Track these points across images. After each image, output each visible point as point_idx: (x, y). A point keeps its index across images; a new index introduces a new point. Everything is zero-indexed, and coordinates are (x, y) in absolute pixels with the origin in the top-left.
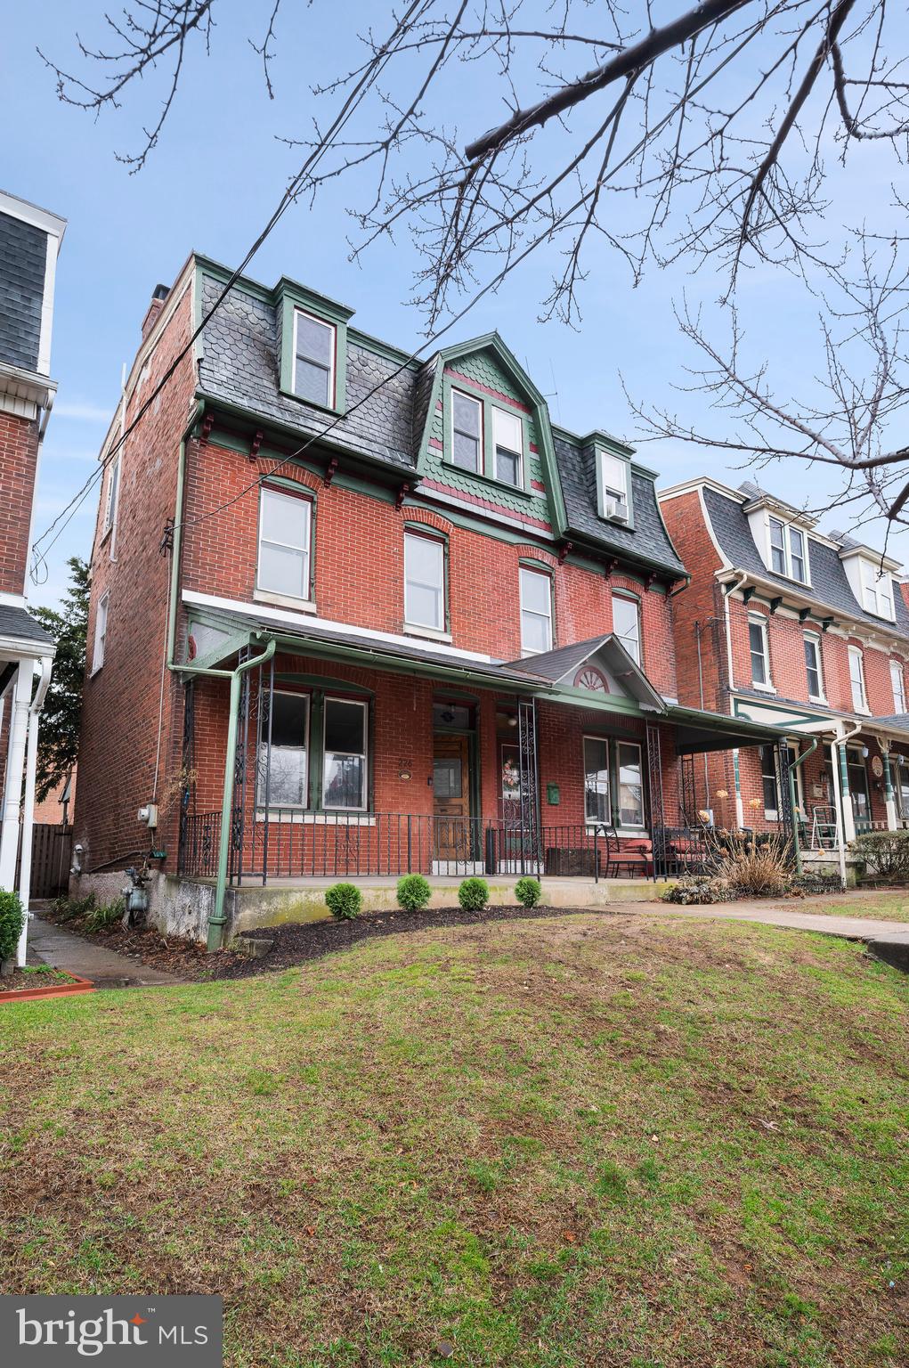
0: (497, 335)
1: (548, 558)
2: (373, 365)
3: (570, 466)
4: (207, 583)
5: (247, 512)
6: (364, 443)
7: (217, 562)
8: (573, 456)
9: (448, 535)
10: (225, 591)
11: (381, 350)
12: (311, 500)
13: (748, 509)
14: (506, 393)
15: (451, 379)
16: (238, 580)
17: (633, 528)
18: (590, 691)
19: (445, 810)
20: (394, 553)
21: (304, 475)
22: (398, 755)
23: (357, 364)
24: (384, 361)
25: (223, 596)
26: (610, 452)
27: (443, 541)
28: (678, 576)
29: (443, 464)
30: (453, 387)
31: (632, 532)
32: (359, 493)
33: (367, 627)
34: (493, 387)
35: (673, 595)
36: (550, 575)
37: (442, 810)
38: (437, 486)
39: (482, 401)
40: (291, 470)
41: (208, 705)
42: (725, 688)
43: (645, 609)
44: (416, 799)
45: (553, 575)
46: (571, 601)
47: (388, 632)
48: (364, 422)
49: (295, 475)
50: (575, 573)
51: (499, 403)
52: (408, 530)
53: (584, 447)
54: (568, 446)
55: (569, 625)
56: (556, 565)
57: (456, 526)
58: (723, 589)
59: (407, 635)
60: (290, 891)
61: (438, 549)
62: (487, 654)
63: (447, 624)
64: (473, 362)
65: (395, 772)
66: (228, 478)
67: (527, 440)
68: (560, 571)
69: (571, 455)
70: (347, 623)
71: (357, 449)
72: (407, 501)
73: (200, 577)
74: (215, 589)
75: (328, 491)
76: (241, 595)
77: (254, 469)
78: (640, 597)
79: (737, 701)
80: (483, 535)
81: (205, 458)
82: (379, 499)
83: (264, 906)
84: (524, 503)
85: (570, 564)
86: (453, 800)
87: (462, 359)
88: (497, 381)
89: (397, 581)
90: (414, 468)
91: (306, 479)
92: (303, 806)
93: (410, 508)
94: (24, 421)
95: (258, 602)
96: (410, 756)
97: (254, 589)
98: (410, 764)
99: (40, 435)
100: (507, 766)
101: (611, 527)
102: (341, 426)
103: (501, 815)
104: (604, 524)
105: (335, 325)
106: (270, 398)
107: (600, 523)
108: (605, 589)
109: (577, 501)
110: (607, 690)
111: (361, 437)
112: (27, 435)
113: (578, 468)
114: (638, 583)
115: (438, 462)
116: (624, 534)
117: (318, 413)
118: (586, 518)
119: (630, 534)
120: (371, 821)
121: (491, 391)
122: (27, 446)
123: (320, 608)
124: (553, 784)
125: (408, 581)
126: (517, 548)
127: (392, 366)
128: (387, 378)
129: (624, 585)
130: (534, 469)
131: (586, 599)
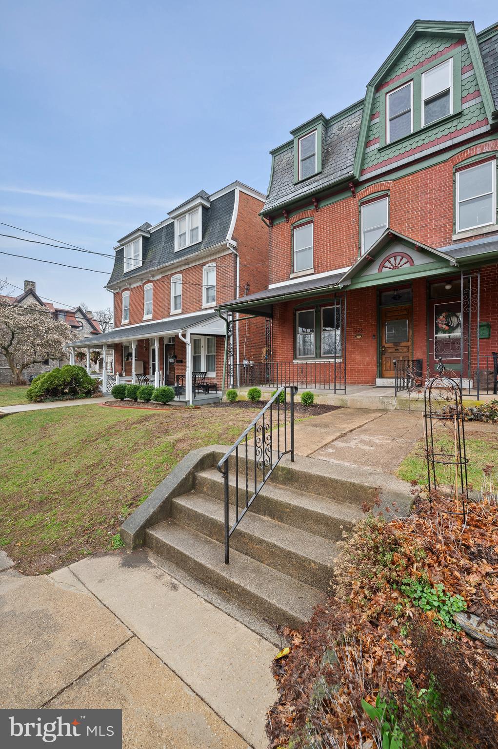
0: (417, 21)
1: (489, 145)
2: (346, 125)
4: (276, 279)
9: (389, 190)
10: (281, 280)
11: (350, 112)
12: (311, 222)
14: (436, 51)
16: (285, 273)
18: (394, 270)
19: (397, 350)
20: (353, 222)
21: (307, 213)
22: (354, 327)
24: (353, 116)
25: (281, 282)
27: (387, 195)
29: (379, 150)
30: (388, 93)
32: (333, 203)
33: (338, 269)
34: (424, 58)
36: (494, 157)
37: (396, 350)
38: (375, 167)
39: (413, 79)
40: (303, 214)
44: (366, 348)
45: (497, 156)
47: (349, 266)
48: (333, 165)
49: (305, 215)
52: (363, 203)
57: (394, 180)
61: (385, 201)
65: (353, 335)
72: (359, 189)
74: (278, 280)
75: (319, 212)
76: (286, 278)
77: (289, 225)
81: (273, 232)
82: (343, 199)
84: (455, 123)
86: (402, 343)
89: (354, 237)
90: (352, 172)
91: (309, 214)
92: (314, 356)
93: (362, 191)
94: (231, 254)
95: (292, 279)
96: (362, 326)
97: (290, 274)
98: (362, 330)
99: (236, 254)
100: (441, 317)
102: (319, 178)
103: (431, 350)
105: (316, 129)
106: (289, 191)
110: (412, 264)
111: (326, 177)
112: (232, 258)
115: (376, 151)
117: (309, 181)
120: (340, 361)
121: (421, 65)
122: (232, 261)
123: (316, 270)
124: (484, 323)
125: (364, 232)
126: (452, 160)
127: (358, 113)
128: (354, 125)
130: (469, 85)
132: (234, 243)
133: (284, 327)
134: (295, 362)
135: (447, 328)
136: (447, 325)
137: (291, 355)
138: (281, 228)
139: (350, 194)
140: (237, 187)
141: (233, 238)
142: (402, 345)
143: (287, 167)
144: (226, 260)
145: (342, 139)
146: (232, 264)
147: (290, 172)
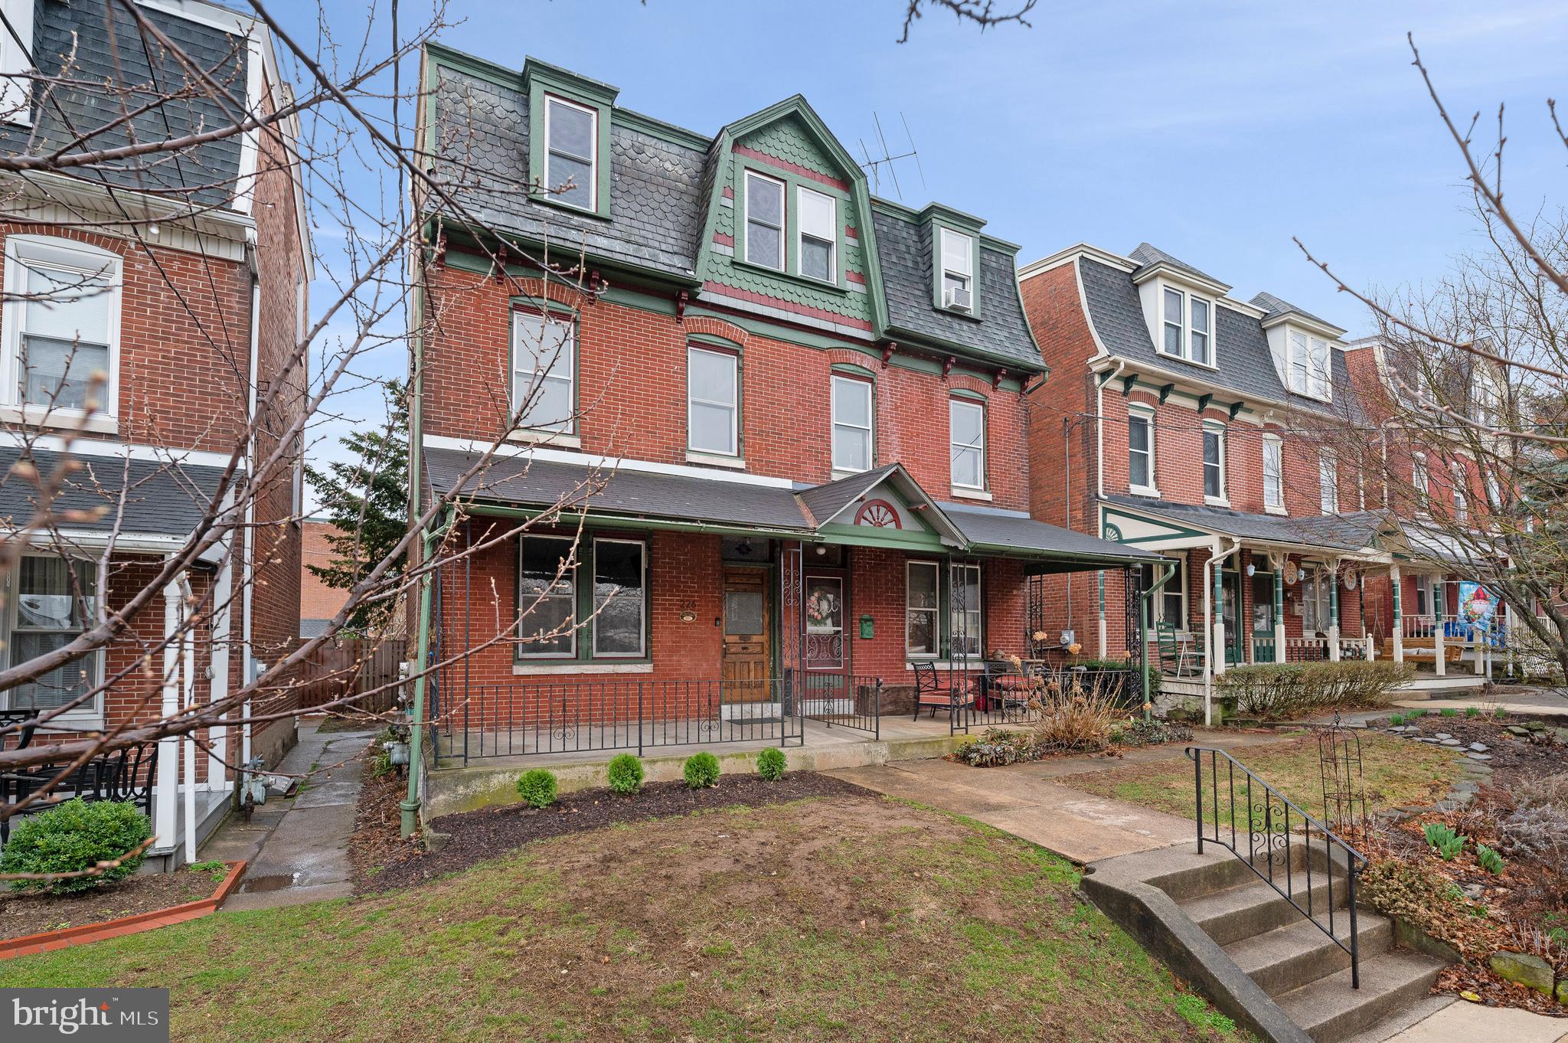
0: (802, 98)
1: (868, 361)
2: (650, 152)
3: (903, 248)
4: (451, 425)
5: (495, 341)
6: (631, 249)
7: (462, 400)
8: (909, 236)
9: (741, 345)
10: (472, 432)
11: (662, 132)
12: (573, 318)
13: (1138, 279)
14: (815, 168)
15: (743, 159)
16: (488, 419)
17: (979, 317)
18: (878, 529)
20: (675, 373)
21: (563, 292)
22: (679, 596)
23: (632, 153)
24: (664, 145)
25: (470, 438)
26: (952, 226)
27: (736, 353)
28: (1036, 371)
29: (733, 263)
30: (746, 168)
31: (977, 322)
32: (631, 306)
33: (642, 459)
34: (798, 162)
35: (1030, 392)
36: (871, 381)
38: (725, 290)
39: (784, 181)
40: (547, 287)
42: (1093, 495)
43: (992, 411)
44: (700, 643)
45: (875, 381)
46: (896, 408)
47: (667, 462)
48: (635, 223)
49: (552, 294)
50: (903, 376)
51: (806, 181)
52: (693, 343)
53: (921, 222)
54: (901, 224)
55: (893, 437)
56: (878, 369)
57: (752, 334)
58: (1097, 380)
59: (690, 464)
60: (492, 773)
61: (732, 362)
62: (789, 478)
63: (741, 448)
64: (774, 135)
65: (675, 614)
66: (472, 305)
67: (843, 223)
68: (883, 376)
69: (905, 235)
71: (622, 257)
72: (690, 310)
73: (443, 419)
74: (460, 431)
75: (593, 307)
76: (492, 435)
77: (503, 291)
78: (987, 398)
79: (1106, 511)
80: (785, 341)
81: (443, 284)
82: (657, 312)
83: (461, 790)
84: (838, 300)
85: (895, 366)
86: (753, 636)
87: (760, 132)
88: (804, 154)
89: (678, 404)
90: (692, 274)
91: (567, 296)
92: (572, 656)
93: (696, 318)
94: (232, 263)
95: (512, 443)
96: (694, 596)
97: (506, 428)
98: (693, 604)
99: (254, 277)
100: (813, 599)
101: (949, 319)
102: (605, 231)
103: (802, 653)
104: (941, 317)
105: (596, 109)
106: (517, 207)
107: (934, 315)
108: (941, 391)
109: (908, 290)
110: (898, 526)
111: (628, 242)
112: (236, 280)
113: (913, 250)
114: (984, 382)
115: (727, 261)
116: (965, 326)
117: (576, 218)
118: (917, 311)
119: (973, 326)
120: (647, 668)
121: (796, 168)
122: (238, 291)
123: (585, 442)
124: (866, 616)
125: (693, 403)
126: (829, 353)
127: (675, 149)
128: (668, 165)
129: (966, 384)
130: (852, 258)
131: (915, 406)
133: (480, 569)
134: (520, 670)
135: (819, 617)
136: (819, 611)
137: (506, 653)
138: (478, 286)
139: (671, 308)
140: (260, 40)
142: (754, 640)
143: (488, 128)
144: (193, 271)
145: (646, 177)
146: (234, 302)
147: (502, 151)
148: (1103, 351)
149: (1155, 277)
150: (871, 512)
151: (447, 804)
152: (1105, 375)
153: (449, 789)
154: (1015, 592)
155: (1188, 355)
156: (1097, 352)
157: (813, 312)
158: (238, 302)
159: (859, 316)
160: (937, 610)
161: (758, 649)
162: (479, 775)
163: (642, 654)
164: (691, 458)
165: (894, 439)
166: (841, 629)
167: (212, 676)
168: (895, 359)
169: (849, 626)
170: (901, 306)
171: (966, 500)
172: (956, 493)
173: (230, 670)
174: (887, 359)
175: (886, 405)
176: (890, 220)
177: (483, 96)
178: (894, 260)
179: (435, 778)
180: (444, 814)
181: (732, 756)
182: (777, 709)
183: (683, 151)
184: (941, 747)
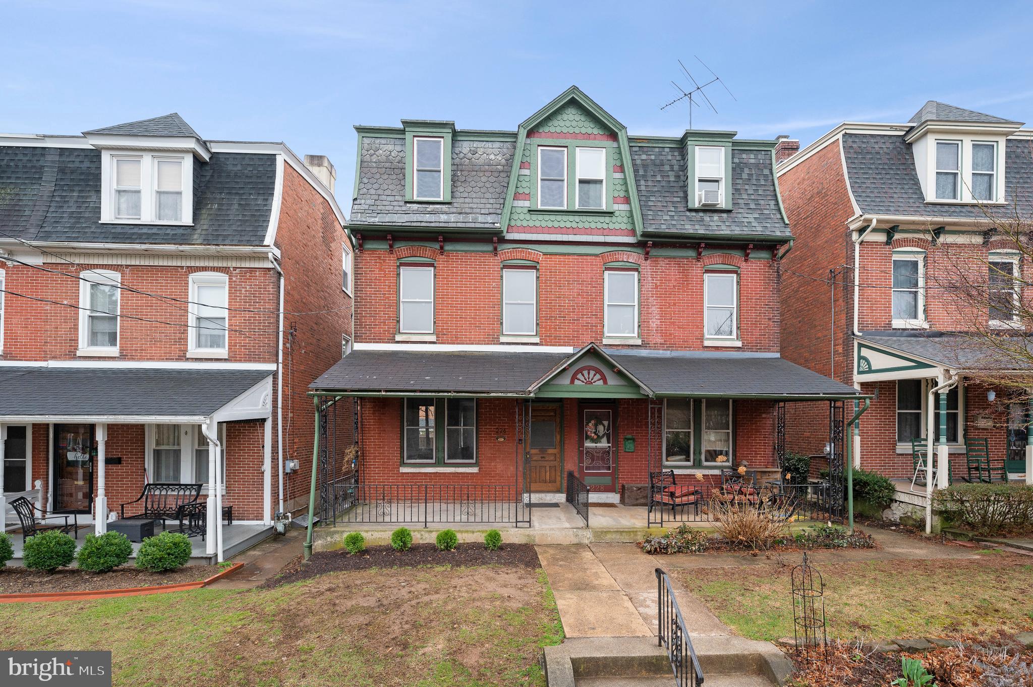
0: (575, 88)
1: (634, 257)
2: (480, 151)
3: (667, 168)
4: (368, 336)
6: (462, 218)
7: (373, 322)
8: (672, 158)
9: (538, 262)
10: (378, 339)
11: (487, 137)
12: (432, 265)
13: (910, 138)
14: (590, 131)
15: (536, 140)
16: (386, 331)
17: (730, 207)
18: (589, 385)
19: (544, 457)
20: (493, 287)
21: (426, 251)
22: (496, 426)
24: (490, 144)
25: (377, 342)
26: (706, 143)
27: (534, 268)
28: (784, 241)
29: (530, 211)
30: (539, 146)
31: (727, 211)
32: (466, 251)
33: (472, 344)
34: (577, 131)
35: (781, 258)
36: (637, 270)
37: (542, 457)
38: (524, 229)
39: (567, 147)
40: (417, 251)
41: (372, 408)
42: (850, 333)
43: (744, 277)
44: (509, 454)
45: (640, 270)
46: (657, 287)
47: (488, 344)
48: (467, 200)
49: (420, 253)
50: (662, 263)
51: (578, 142)
52: (505, 267)
53: (681, 145)
54: (667, 150)
55: (654, 308)
56: (642, 261)
57: (545, 254)
58: (855, 236)
59: (503, 343)
61: (533, 274)
62: (570, 346)
63: (538, 329)
64: (559, 117)
65: (493, 437)
66: (377, 268)
67: (612, 163)
68: (647, 267)
69: (670, 157)
70: (458, 344)
71: (455, 225)
72: (501, 247)
73: (364, 333)
74: (372, 339)
75: (443, 256)
76: (388, 339)
77: (393, 257)
78: (739, 268)
79: (861, 346)
80: (569, 254)
81: (363, 260)
82: (482, 251)
84: (607, 219)
85: (657, 257)
86: (549, 450)
87: (549, 118)
88: (581, 124)
89: (495, 307)
90: (498, 225)
91: (428, 253)
92: (433, 461)
93: (506, 251)
94: (269, 269)
95: (398, 342)
96: (505, 426)
97: (395, 334)
98: (505, 432)
99: (280, 274)
100: (590, 425)
101: (701, 214)
102: (447, 210)
103: (581, 461)
104: (694, 214)
105: (443, 137)
106: (397, 208)
107: (688, 214)
108: (696, 269)
109: (668, 199)
110: (605, 382)
111: (460, 213)
112: (271, 277)
113: (676, 168)
114: (737, 255)
115: (525, 211)
116: (716, 217)
117: (431, 206)
118: (673, 214)
119: (725, 215)
120: (475, 470)
121: (575, 136)
122: (272, 283)
123: (439, 337)
124: (629, 436)
125: (506, 304)
126: (602, 256)
127: (497, 145)
128: (492, 157)
129: (720, 260)
130: (619, 187)
131: (673, 283)
132: (278, 253)
133: (383, 414)
134: (403, 470)
135: (595, 437)
136: (595, 433)
137: (397, 460)
138: (379, 258)
139: (490, 248)
140: (282, 153)
141: (277, 245)
142: (549, 452)
143: (388, 165)
144: (255, 276)
145: (477, 168)
146: (271, 288)
147: (394, 177)
148: (858, 211)
149: (925, 134)
150: (583, 375)
151: (323, 546)
152: (861, 231)
153: (323, 538)
154: (764, 416)
155: (966, 197)
156: (853, 213)
157: (587, 231)
158: (272, 288)
159: (623, 226)
160: (692, 431)
161: (552, 458)
162: (337, 532)
163: (474, 461)
164: (503, 339)
165: (655, 310)
166: (610, 445)
167: (264, 471)
168: (654, 252)
169: (616, 443)
170: (660, 213)
171: (717, 348)
172: (706, 343)
173: (272, 468)
174: (647, 253)
175: (649, 286)
176: (657, 150)
177: (386, 147)
178: (659, 178)
179: (316, 532)
180: (320, 550)
181: (479, 531)
182: (561, 498)
183: (502, 144)
184: (636, 535)
